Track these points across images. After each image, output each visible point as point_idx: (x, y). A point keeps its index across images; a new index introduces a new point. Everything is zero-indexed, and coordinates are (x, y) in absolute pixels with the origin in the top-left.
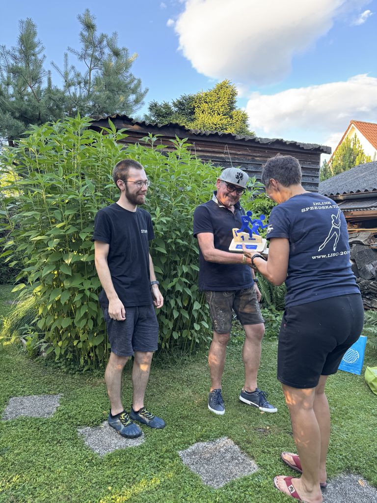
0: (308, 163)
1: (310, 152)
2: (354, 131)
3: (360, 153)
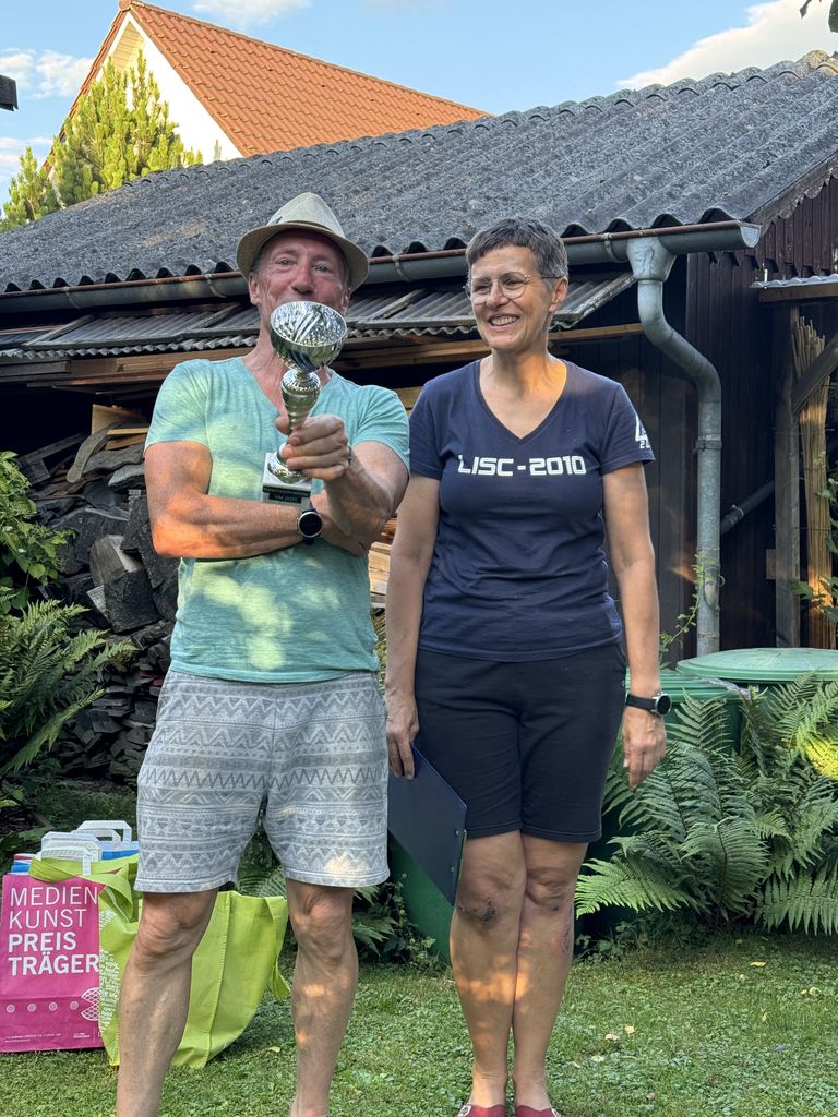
2: (139, 45)
3: (164, 136)
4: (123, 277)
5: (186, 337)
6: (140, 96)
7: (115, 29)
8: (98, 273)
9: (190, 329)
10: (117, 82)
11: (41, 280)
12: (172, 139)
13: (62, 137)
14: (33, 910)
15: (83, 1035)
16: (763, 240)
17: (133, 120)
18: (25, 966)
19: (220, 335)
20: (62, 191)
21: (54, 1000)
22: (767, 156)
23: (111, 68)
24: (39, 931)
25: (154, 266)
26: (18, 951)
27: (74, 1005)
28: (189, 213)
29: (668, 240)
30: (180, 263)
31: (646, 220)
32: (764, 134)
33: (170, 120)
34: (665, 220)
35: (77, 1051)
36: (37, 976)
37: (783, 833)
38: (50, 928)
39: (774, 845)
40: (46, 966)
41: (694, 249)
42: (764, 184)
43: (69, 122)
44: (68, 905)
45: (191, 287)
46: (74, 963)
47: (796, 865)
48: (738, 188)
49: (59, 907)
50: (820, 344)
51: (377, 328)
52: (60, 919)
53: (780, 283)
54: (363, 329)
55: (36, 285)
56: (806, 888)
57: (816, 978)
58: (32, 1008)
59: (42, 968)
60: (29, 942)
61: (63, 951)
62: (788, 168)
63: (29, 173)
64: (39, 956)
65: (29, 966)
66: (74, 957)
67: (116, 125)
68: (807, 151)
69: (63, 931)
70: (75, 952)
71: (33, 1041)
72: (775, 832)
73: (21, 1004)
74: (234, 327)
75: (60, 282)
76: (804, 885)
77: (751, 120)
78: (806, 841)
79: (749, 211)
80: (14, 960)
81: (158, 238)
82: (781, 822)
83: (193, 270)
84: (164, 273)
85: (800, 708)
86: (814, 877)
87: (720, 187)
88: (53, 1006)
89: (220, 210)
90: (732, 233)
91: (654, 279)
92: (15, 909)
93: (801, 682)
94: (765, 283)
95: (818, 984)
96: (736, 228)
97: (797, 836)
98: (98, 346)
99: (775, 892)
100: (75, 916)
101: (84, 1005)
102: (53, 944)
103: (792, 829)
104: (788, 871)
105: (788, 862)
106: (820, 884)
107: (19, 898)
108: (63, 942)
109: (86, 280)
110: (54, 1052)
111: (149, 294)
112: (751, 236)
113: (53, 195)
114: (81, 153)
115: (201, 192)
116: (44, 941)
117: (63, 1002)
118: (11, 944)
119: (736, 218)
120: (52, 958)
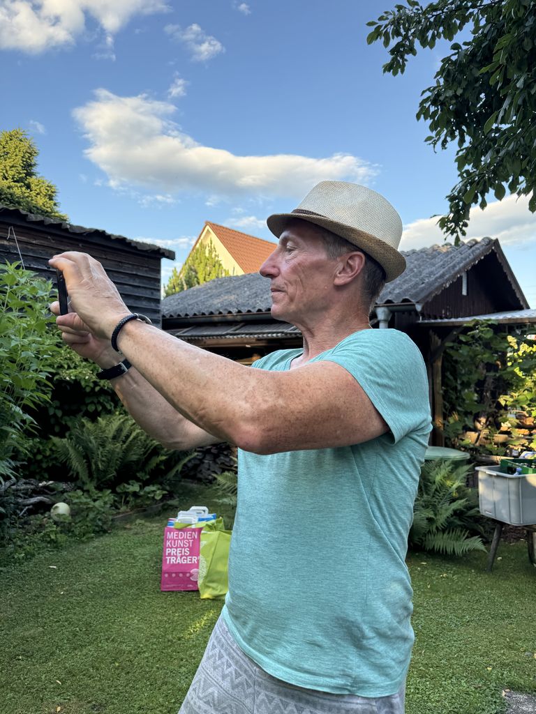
0: (145, 269)
1: (147, 254)
2: (210, 236)
3: (217, 264)
4: (207, 314)
5: (227, 334)
6: (210, 252)
7: (203, 231)
8: (199, 312)
9: (229, 331)
10: (203, 246)
11: (181, 314)
12: (220, 265)
13: (186, 264)
14: (175, 540)
15: (191, 586)
16: (423, 308)
17: (208, 259)
18: (172, 560)
19: (238, 334)
20: (185, 281)
21: (181, 573)
22: (422, 280)
23: (201, 242)
24: (176, 548)
25: (218, 310)
26: (169, 555)
27: (188, 575)
28: (228, 292)
29: (390, 308)
30: (226, 310)
31: (382, 301)
32: (420, 272)
33: (220, 259)
34: (389, 301)
35: (189, 591)
36: (176, 565)
37: (433, 516)
38: (180, 547)
39: (430, 520)
40: (179, 561)
41: (398, 311)
42: (422, 290)
43: (188, 260)
44: (187, 539)
45: (230, 317)
46: (188, 560)
47: (437, 528)
48: (414, 291)
49: (184, 539)
50: (439, 342)
51: (291, 334)
52: (184, 544)
53: (426, 321)
54: (286, 334)
55: (179, 315)
56: (441, 536)
57: (445, 570)
58: (174, 575)
59: (177, 561)
60: (173, 551)
61: (185, 555)
62: (430, 284)
63: (175, 275)
64: (176, 557)
65: (173, 560)
66: (188, 557)
67: (203, 261)
68: (436, 279)
69: (185, 548)
70: (189, 555)
71: (174, 587)
72: (430, 516)
73: (170, 574)
74: (242, 332)
75: (187, 315)
76: (440, 536)
77: (415, 267)
78: (441, 519)
79: (419, 299)
80: (168, 558)
81: (218, 301)
82: (432, 512)
83: (230, 312)
84: (220, 313)
85: (437, 469)
86: (443, 533)
87: (407, 290)
88: (181, 575)
89: (238, 292)
90: (413, 307)
91: (385, 321)
92: (169, 540)
93: (437, 460)
94: (420, 321)
95: (447, 573)
96: (414, 305)
97: (437, 517)
98: (199, 336)
99: (430, 537)
100: (189, 543)
101: (191, 575)
102: (181, 553)
103: (436, 515)
104: (434, 530)
105: (434, 527)
106: (445, 535)
107: (170, 535)
108: (185, 552)
109: (195, 314)
110: (180, 592)
111: (216, 319)
112: (419, 308)
113: (182, 282)
114: (191, 269)
115: (232, 285)
116: (178, 552)
117: (184, 573)
118: (167, 552)
119: (413, 301)
120: (181, 558)
